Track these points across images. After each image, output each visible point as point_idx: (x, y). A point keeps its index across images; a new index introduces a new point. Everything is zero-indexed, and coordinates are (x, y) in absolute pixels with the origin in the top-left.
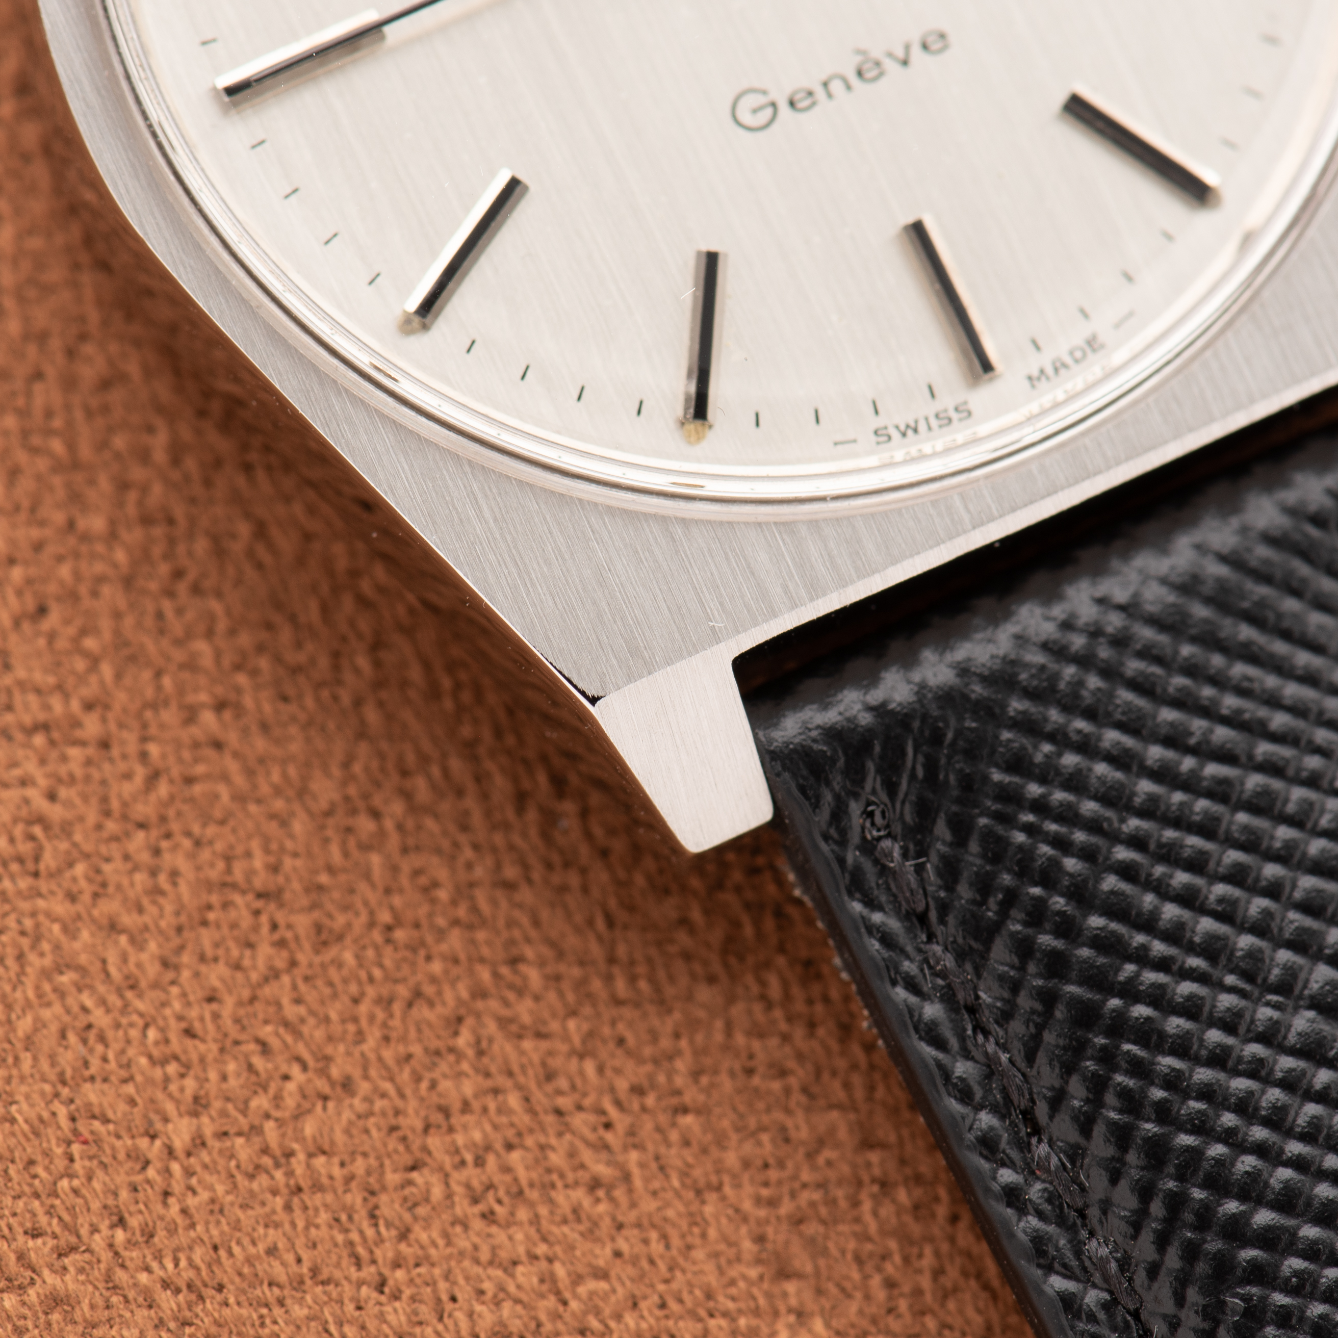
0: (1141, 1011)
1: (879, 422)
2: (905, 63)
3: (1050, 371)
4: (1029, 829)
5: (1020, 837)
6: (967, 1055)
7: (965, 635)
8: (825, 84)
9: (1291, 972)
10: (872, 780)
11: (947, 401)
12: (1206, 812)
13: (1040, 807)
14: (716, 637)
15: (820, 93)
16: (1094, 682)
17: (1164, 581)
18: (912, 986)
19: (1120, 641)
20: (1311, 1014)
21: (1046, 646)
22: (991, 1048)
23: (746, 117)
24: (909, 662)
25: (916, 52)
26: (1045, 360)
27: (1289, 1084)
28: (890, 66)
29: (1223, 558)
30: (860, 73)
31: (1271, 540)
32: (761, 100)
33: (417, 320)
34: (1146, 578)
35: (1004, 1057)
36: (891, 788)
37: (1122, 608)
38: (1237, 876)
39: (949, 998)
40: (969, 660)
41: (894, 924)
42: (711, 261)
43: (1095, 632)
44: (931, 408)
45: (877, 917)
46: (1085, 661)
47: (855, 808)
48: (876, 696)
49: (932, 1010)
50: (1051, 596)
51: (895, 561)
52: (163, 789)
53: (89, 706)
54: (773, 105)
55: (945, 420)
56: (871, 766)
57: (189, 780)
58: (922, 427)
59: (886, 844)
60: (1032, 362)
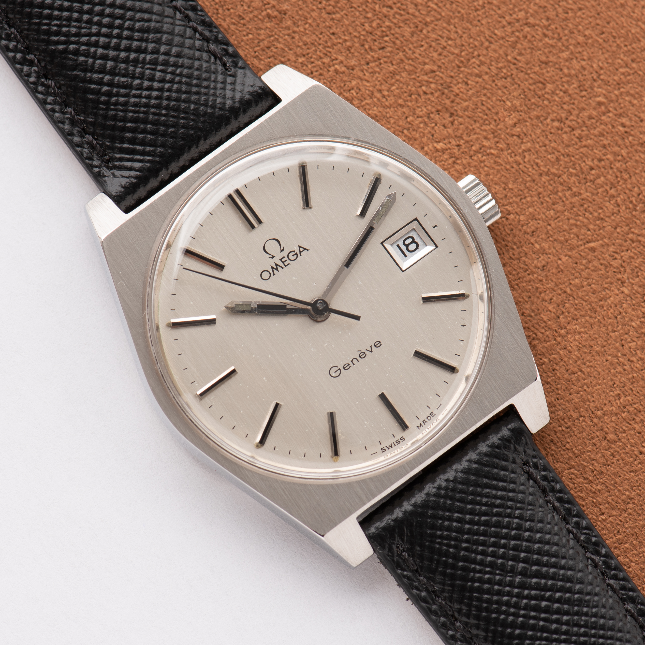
0: (477, 584)
1: (382, 446)
2: (371, 351)
3: (423, 424)
4: (439, 543)
5: (437, 546)
6: (435, 604)
7: (413, 495)
8: (352, 361)
9: (513, 566)
10: (397, 538)
11: (398, 437)
12: (483, 529)
13: (441, 537)
14: (351, 513)
15: (351, 364)
16: (449, 502)
17: (462, 472)
18: (417, 589)
19: (454, 490)
20: (520, 577)
21: (435, 495)
22: (440, 601)
23: (333, 375)
24: (401, 505)
25: (373, 347)
26: (421, 421)
27: (518, 596)
28: (367, 353)
29: (476, 463)
30: (360, 357)
31: (486, 455)
32: (336, 369)
33: (260, 444)
34: (456, 471)
35: (444, 602)
36: (402, 540)
37: (452, 481)
38: (494, 545)
39: (427, 590)
40: (416, 502)
41: (409, 574)
42: (332, 415)
43: (446, 488)
44: (394, 440)
45: (405, 573)
46: (445, 497)
47: (394, 547)
48: (394, 516)
49: (423, 594)
50: (434, 481)
54: (340, 369)
55: (398, 442)
56: (396, 535)
58: (393, 445)
59: (404, 554)
60: (418, 423)
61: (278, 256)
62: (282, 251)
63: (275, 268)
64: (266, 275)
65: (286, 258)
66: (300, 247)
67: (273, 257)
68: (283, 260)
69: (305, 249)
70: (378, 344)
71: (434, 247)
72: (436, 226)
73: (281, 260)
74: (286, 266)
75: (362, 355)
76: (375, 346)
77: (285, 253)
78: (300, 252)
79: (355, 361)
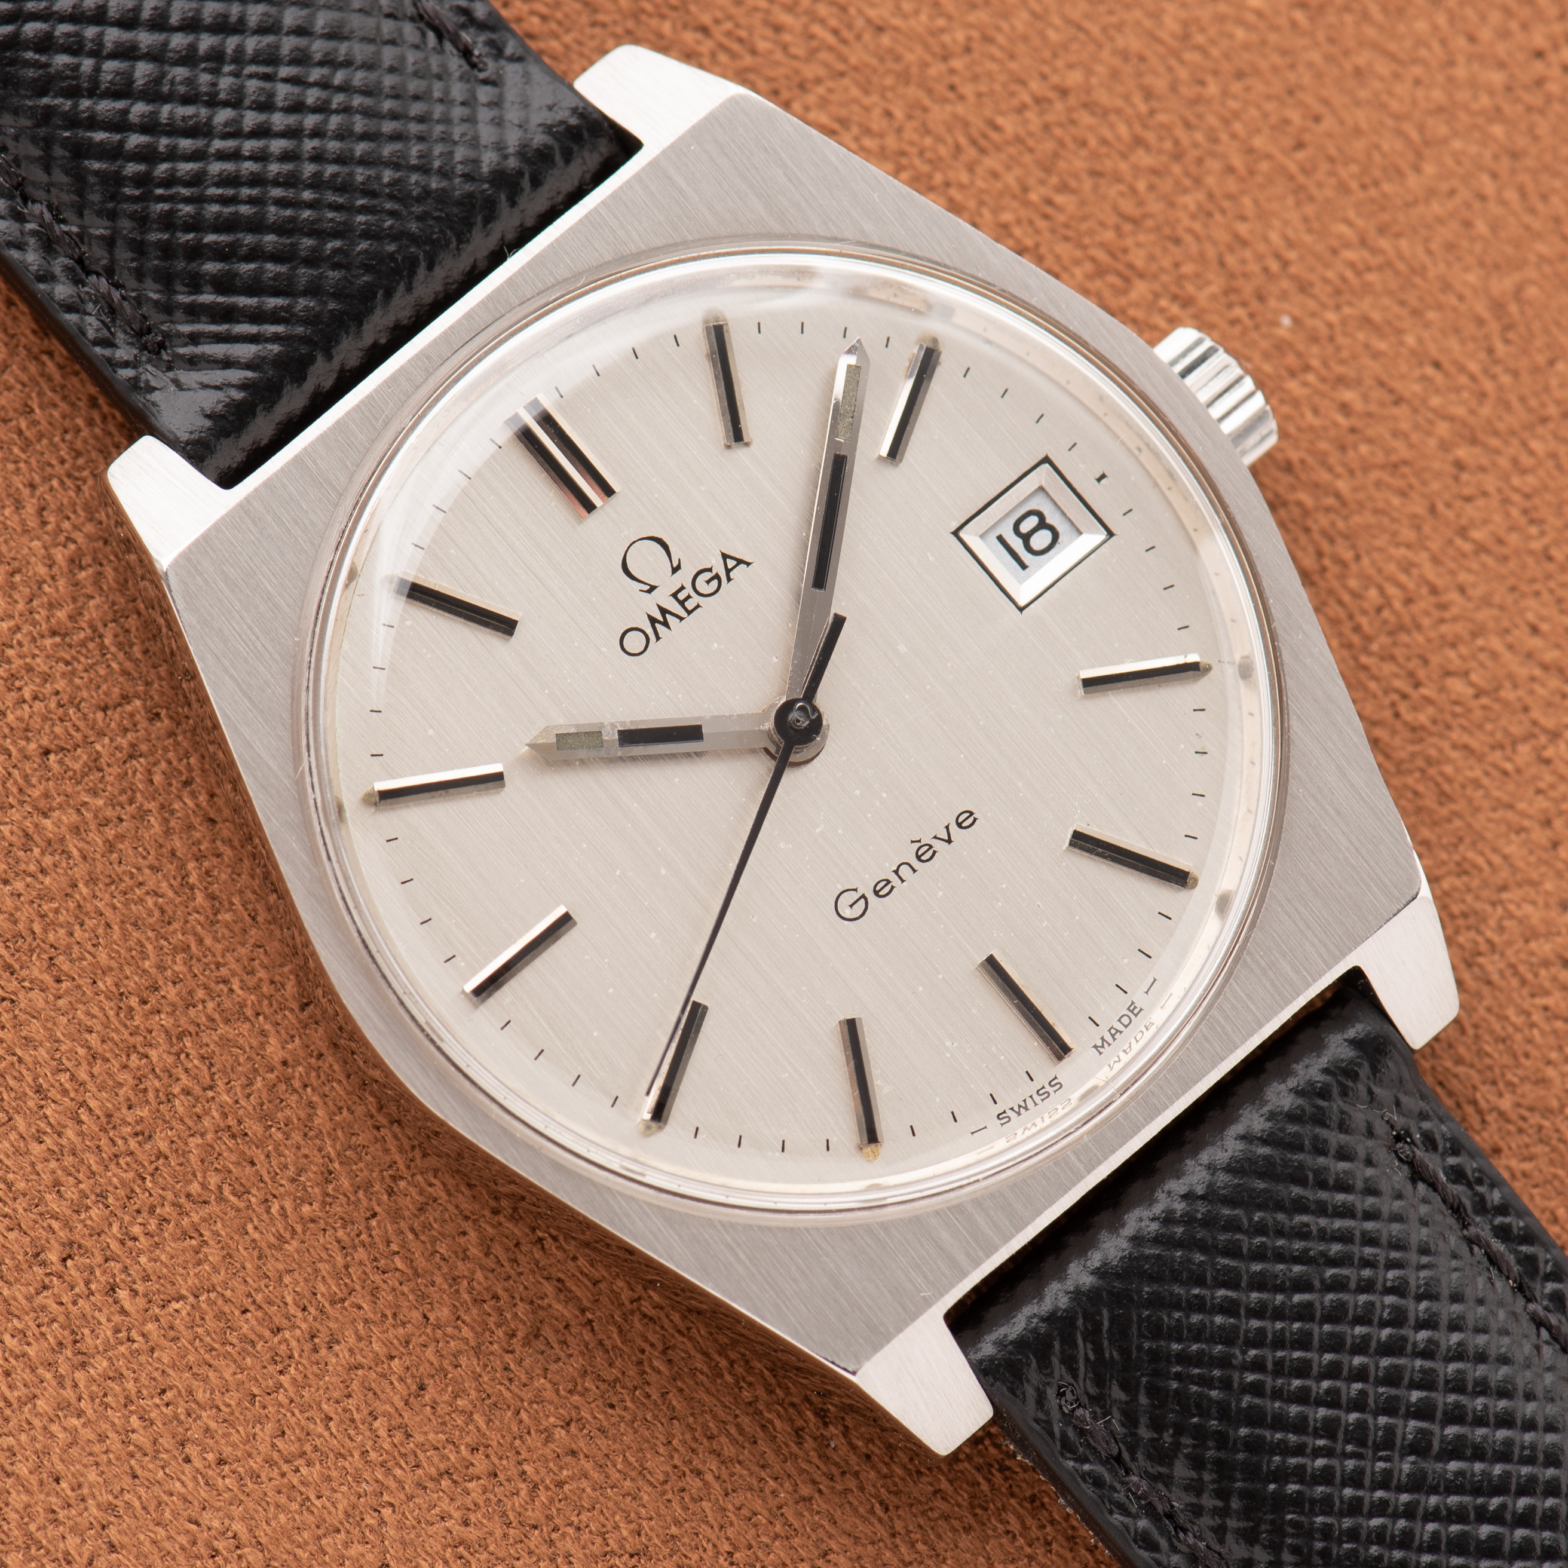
0: (1292, 1488)
1: (999, 1109)
2: (949, 841)
3: (1108, 1038)
4: (1178, 1376)
5: (1175, 1385)
6: (1174, 1550)
7: (1092, 1244)
8: (896, 872)
9: (1390, 1430)
10: (1059, 1369)
11: (1041, 1080)
12: (1300, 1330)
13: (1183, 1358)
14: (928, 1303)
15: (895, 880)
16: (1199, 1257)
17: (1228, 1169)
18: (1126, 1512)
19: (1208, 1222)
20: (1412, 1458)
21: (1157, 1240)
22: (1191, 1540)
23: (847, 913)
24: (1060, 1274)
25: (954, 828)
26: (1103, 1031)
27: (1409, 1512)
28: (937, 845)
29: (1265, 1142)
30: (919, 857)
31: (1292, 1117)
32: (855, 896)
33: (654, 1125)
34: (1211, 1168)
35: (1202, 1545)
36: (1074, 1372)
37: (1203, 1197)
38: (1332, 1371)
39: (1150, 1511)
40: (1105, 1264)
41: (1099, 1469)
42: (851, 1028)
43: (1188, 1220)
44: (1033, 1089)
45: (1087, 1467)
46: (1189, 1244)
47: (1051, 1393)
48: (1046, 1306)
49: (1143, 1523)
50: (1150, 1200)
51: (1039, 1213)
52: (543, 1496)
53: (474, 1450)
54: (863, 896)
55: (1043, 1094)
56: (1055, 1361)
57: (560, 1484)
58: (1030, 1104)
59: (1080, 1412)
60: (1095, 1035)
61: (668, 584)
62: (675, 570)
63: (661, 620)
64: (635, 642)
65: (689, 590)
66: (725, 557)
67: (652, 588)
68: (681, 596)
69: (740, 562)
70: (966, 820)
71: (1102, 536)
72: (1103, 476)
73: (675, 595)
74: (689, 612)
75: (924, 853)
76: (959, 825)
77: (684, 577)
78: (728, 571)
79: (905, 871)
